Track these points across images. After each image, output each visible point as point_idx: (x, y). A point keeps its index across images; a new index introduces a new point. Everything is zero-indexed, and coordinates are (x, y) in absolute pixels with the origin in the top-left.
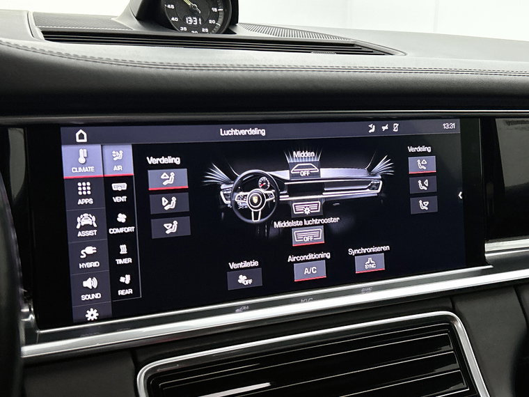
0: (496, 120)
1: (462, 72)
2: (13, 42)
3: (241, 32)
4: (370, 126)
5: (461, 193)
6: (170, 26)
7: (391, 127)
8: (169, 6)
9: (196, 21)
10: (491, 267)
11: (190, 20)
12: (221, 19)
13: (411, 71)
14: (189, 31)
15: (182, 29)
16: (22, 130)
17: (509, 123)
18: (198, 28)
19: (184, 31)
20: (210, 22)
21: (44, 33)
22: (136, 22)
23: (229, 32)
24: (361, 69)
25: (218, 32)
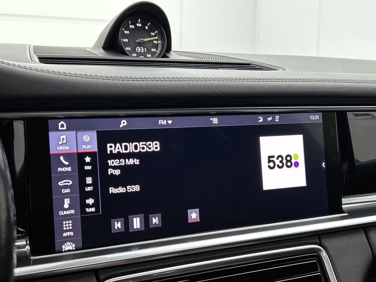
0: (347, 113)
1: (322, 80)
2: (17, 63)
3: (173, 56)
4: (260, 118)
5: (324, 163)
6: (124, 53)
7: (274, 119)
8: (124, 40)
9: (143, 50)
10: (346, 214)
11: (138, 49)
12: (160, 48)
13: (286, 80)
14: (138, 56)
15: (133, 55)
16: (22, 122)
17: (356, 115)
18: (144, 54)
19: (134, 57)
20: (152, 50)
21: (39, 58)
22: (102, 51)
23: (165, 56)
24: (252, 80)
25: (158, 57)
